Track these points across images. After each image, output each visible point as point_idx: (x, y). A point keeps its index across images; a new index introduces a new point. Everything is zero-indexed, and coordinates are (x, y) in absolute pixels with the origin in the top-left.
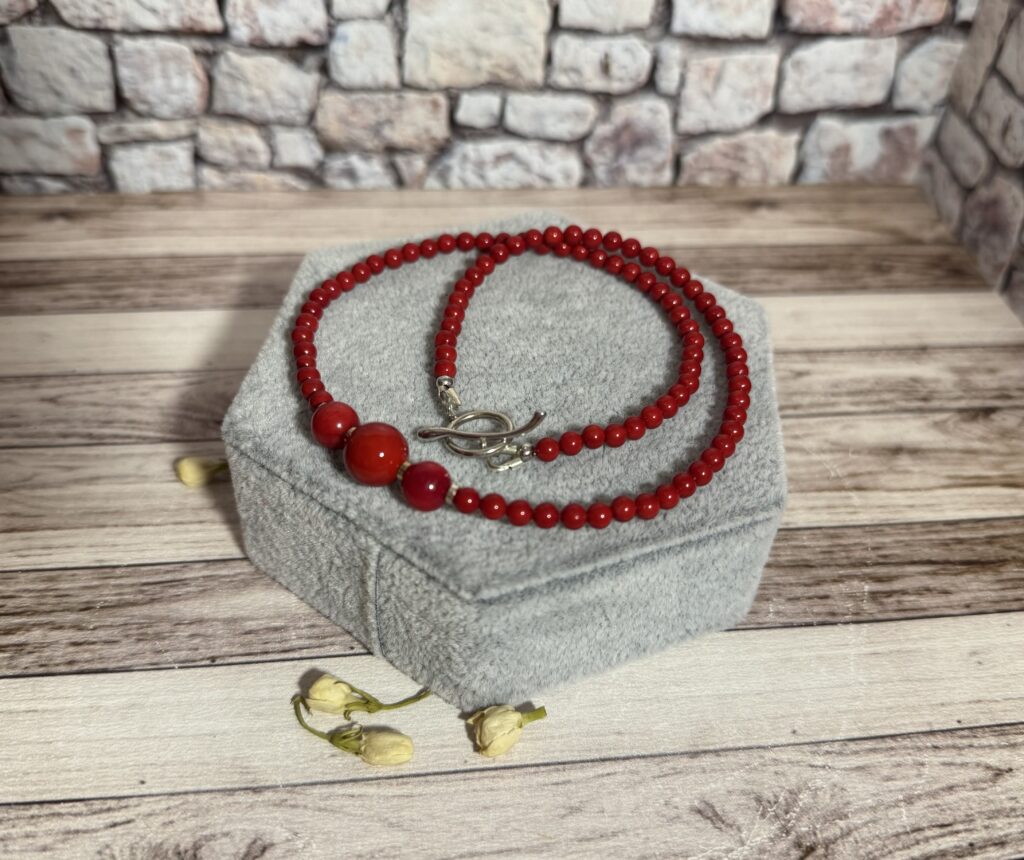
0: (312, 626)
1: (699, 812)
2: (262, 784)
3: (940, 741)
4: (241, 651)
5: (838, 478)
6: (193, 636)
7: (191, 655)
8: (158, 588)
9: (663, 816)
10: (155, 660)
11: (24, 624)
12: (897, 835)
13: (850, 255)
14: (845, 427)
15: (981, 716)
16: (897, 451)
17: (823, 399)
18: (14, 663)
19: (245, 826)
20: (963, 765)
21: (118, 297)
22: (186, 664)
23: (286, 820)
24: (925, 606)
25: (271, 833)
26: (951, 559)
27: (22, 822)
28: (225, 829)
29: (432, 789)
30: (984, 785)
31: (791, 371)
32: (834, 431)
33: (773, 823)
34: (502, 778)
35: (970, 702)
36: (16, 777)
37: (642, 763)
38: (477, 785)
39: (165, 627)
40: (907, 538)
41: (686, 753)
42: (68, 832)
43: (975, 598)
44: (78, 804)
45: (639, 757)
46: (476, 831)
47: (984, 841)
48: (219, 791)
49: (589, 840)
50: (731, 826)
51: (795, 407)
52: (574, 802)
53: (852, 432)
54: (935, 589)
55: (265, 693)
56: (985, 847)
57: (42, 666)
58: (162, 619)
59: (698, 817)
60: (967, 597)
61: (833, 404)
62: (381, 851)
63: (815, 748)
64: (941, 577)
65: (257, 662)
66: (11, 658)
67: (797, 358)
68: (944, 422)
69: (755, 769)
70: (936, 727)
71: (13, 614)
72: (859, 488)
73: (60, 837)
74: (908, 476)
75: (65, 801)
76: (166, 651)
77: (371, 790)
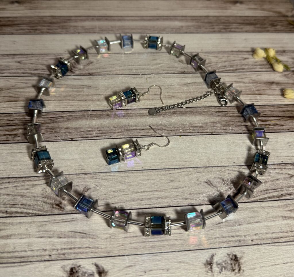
0: (100, 130)
1: (206, 182)
2: (87, 172)
3: (276, 167)
4: (80, 137)
5: (254, 91)
6: (66, 132)
7: (66, 138)
8: (55, 119)
9: (197, 183)
10: (55, 139)
11: (16, 128)
12: (261, 191)
13: (265, 20)
14: (258, 76)
15: (289, 160)
16: (272, 83)
17: (252, 67)
18: (15, 139)
19: (82, 183)
20: (282, 173)
21: (36, 29)
22: (64, 140)
23: (94, 182)
24: (276, 129)
25: (90, 185)
26: (285, 116)
27: (21, 182)
28: (77, 184)
29: (134, 174)
30: (287, 179)
31: (243, 58)
32: (254, 77)
33: (227, 186)
34: (152, 172)
35: (286, 157)
36: (18, 170)
37: (191, 169)
38: (146, 174)
39: (58, 130)
40: (272, 109)
41: (203, 167)
42: (33, 185)
43: (291, 127)
44: (36, 177)
45: (190, 168)
46: (145, 185)
47: (286, 194)
48: (75, 174)
49: (176, 189)
50: (215, 187)
51: (243, 69)
52: (172, 179)
53: (259, 77)
54: (279, 124)
55: (87, 148)
56: (286, 195)
57: (23, 140)
58: (57, 127)
59: (206, 184)
60: (289, 127)
61: (255, 68)
62: (120, 190)
63: (240, 167)
64: (281, 121)
65: (84, 140)
66: (14, 138)
67: (245, 53)
68: (288, 74)
69: (223, 172)
70: (275, 163)
71: (13, 125)
72: (259, 94)
73: (31, 186)
74: (275, 91)
75: (32, 177)
76: (58, 136)
77: (117, 174)
